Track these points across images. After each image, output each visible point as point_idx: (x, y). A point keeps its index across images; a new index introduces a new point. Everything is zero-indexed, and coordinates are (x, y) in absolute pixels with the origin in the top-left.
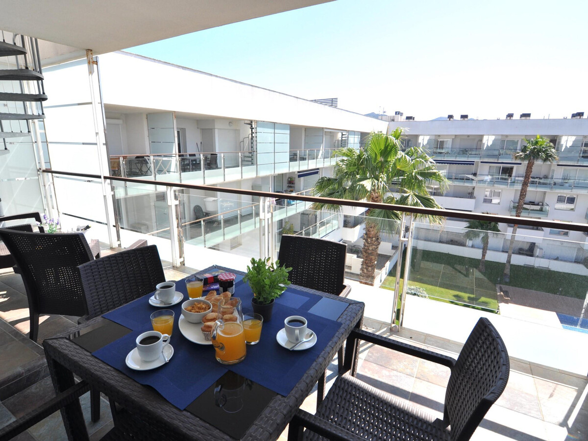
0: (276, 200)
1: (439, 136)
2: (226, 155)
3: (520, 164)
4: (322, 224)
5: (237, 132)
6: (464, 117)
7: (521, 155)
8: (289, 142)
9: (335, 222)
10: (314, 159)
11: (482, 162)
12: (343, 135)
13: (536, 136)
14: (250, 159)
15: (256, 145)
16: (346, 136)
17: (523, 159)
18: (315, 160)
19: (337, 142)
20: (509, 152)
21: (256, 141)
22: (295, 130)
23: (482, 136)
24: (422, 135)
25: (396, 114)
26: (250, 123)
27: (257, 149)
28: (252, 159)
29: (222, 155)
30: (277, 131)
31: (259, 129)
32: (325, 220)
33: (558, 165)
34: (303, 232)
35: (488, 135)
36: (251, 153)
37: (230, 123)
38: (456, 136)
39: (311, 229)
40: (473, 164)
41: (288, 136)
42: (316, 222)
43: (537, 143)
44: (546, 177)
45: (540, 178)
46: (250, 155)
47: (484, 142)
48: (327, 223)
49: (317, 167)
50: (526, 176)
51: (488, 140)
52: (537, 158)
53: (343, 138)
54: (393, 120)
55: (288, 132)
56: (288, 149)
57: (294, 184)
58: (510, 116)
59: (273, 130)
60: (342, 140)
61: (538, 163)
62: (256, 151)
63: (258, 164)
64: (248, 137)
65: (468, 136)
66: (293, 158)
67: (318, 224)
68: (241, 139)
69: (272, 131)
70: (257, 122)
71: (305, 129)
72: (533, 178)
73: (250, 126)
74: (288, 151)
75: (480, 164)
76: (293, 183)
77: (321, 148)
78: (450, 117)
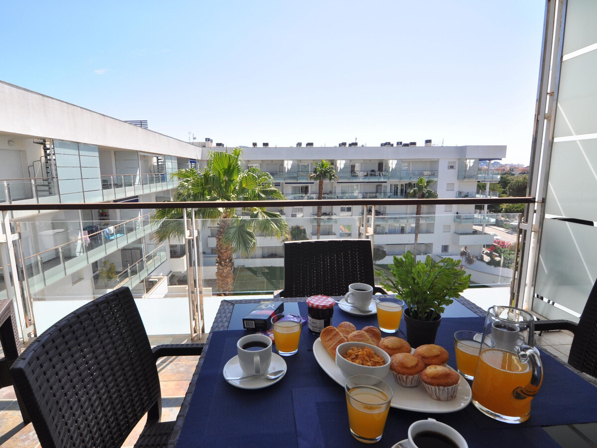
0: (89, 237)
1: (249, 161)
2: (11, 183)
3: (313, 183)
4: (149, 258)
5: (22, 153)
6: (266, 145)
7: (314, 176)
8: (99, 166)
9: (162, 253)
10: (131, 185)
11: (286, 183)
12: (158, 160)
13: (322, 161)
14: (47, 188)
15: (56, 170)
16: (162, 161)
17: (316, 179)
18: (133, 187)
19: (152, 166)
20: (303, 174)
21: (55, 165)
22: (104, 152)
23: (283, 161)
25: (206, 140)
26: (43, 142)
27: (57, 175)
28: (49, 188)
29: (5, 183)
30: (82, 153)
31: (57, 150)
32: (151, 253)
33: (338, 183)
34: (129, 271)
35: (288, 160)
36: (47, 180)
37: (9, 141)
38: (262, 161)
39: (137, 265)
40: (279, 185)
41: (98, 159)
42: (141, 256)
43: (323, 165)
44: (331, 193)
45: (328, 194)
46: (46, 183)
47: (285, 166)
48: (154, 256)
49: (136, 195)
50: (319, 192)
51: (288, 165)
52: (325, 178)
53: (159, 163)
54: (204, 146)
55: (97, 154)
56: (99, 175)
57: (108, 216)
58: (299, 144)
59: (78, 151)
60: (158, 165)
61: (326, 181)
62: (57, 178)
63: (61, 193)
64: (40, 160)
65: (272, 161)
66: (106, 185)
67: (144, 259)
68: (30, 163)
69: (76, 152)
70: (52, 141)
71: (115, 152)
72: (324, 194)
73: (42, 146)
74: (100, 176)
75: (285, 185)
76: (106, 216)
77: (138, 173)
78: (255, 144)
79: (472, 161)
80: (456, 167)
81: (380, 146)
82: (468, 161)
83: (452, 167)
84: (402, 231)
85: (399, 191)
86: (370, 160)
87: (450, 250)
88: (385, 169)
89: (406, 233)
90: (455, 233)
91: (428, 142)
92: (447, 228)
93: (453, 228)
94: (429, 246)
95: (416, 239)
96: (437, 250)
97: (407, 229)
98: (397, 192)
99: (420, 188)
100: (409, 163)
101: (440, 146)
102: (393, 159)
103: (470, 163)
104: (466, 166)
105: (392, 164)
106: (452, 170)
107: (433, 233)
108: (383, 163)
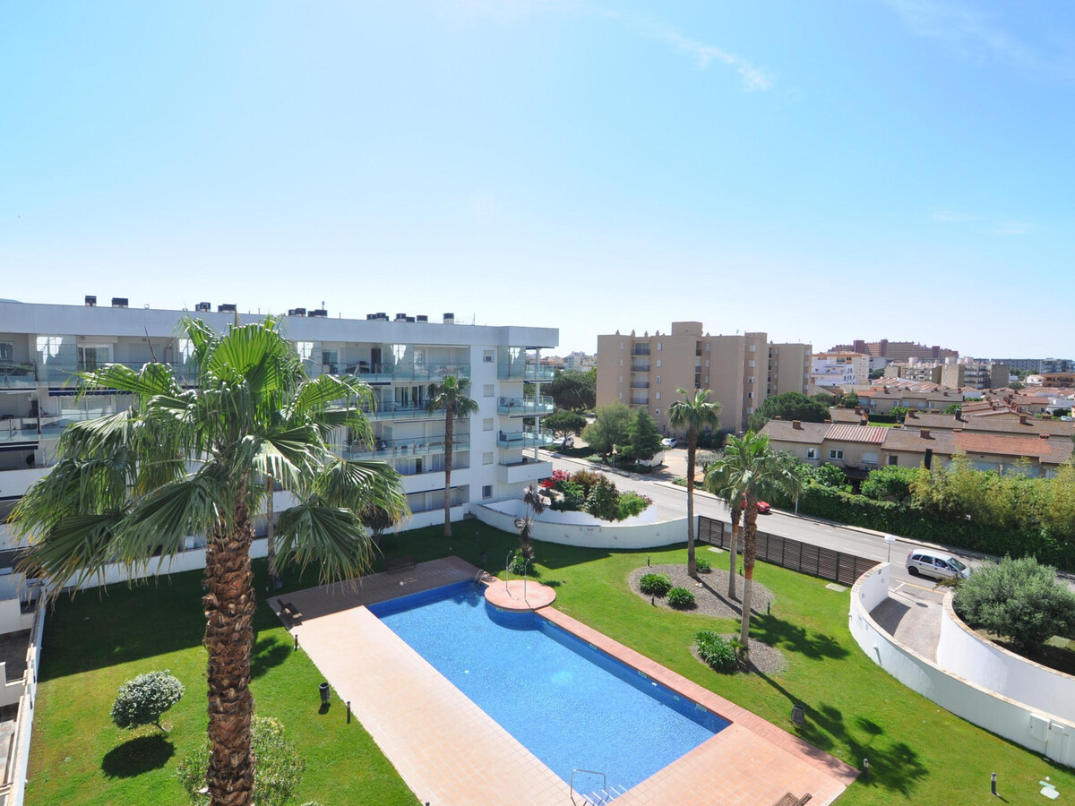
1: (82, 337)
6: (120, 302)
23: (176, 340)
24: (40, 335)
38: (119, 337)
47: (181, 350)
58: (205, 306)
78: (91, 300)
79: (518, 350)
80: (495, 358)
81: (365, 318)
82: (512, 349)
83: (488, 359)
84: (419, 469)
85: (410, 398)
86: (357, 344)
87: (495, 492)
88: (385, 360)
89: (425, 472)
90: (500, 464)
91: (448, 316)
92: (488, 457)
93: (496, 459)
94: (463, 490)
95: (447, 481)
96: (476, 495)
97: (428, 464)
98: (407, 401)
99: (451, 393)
100: (424, 351)
101: (470, 324)
102: (399, 344)
103: (515, 353)
104: (510, 357)
105: (399, 352)
106: (489, 364)
107: (468, 467)
108: (380, 350)
